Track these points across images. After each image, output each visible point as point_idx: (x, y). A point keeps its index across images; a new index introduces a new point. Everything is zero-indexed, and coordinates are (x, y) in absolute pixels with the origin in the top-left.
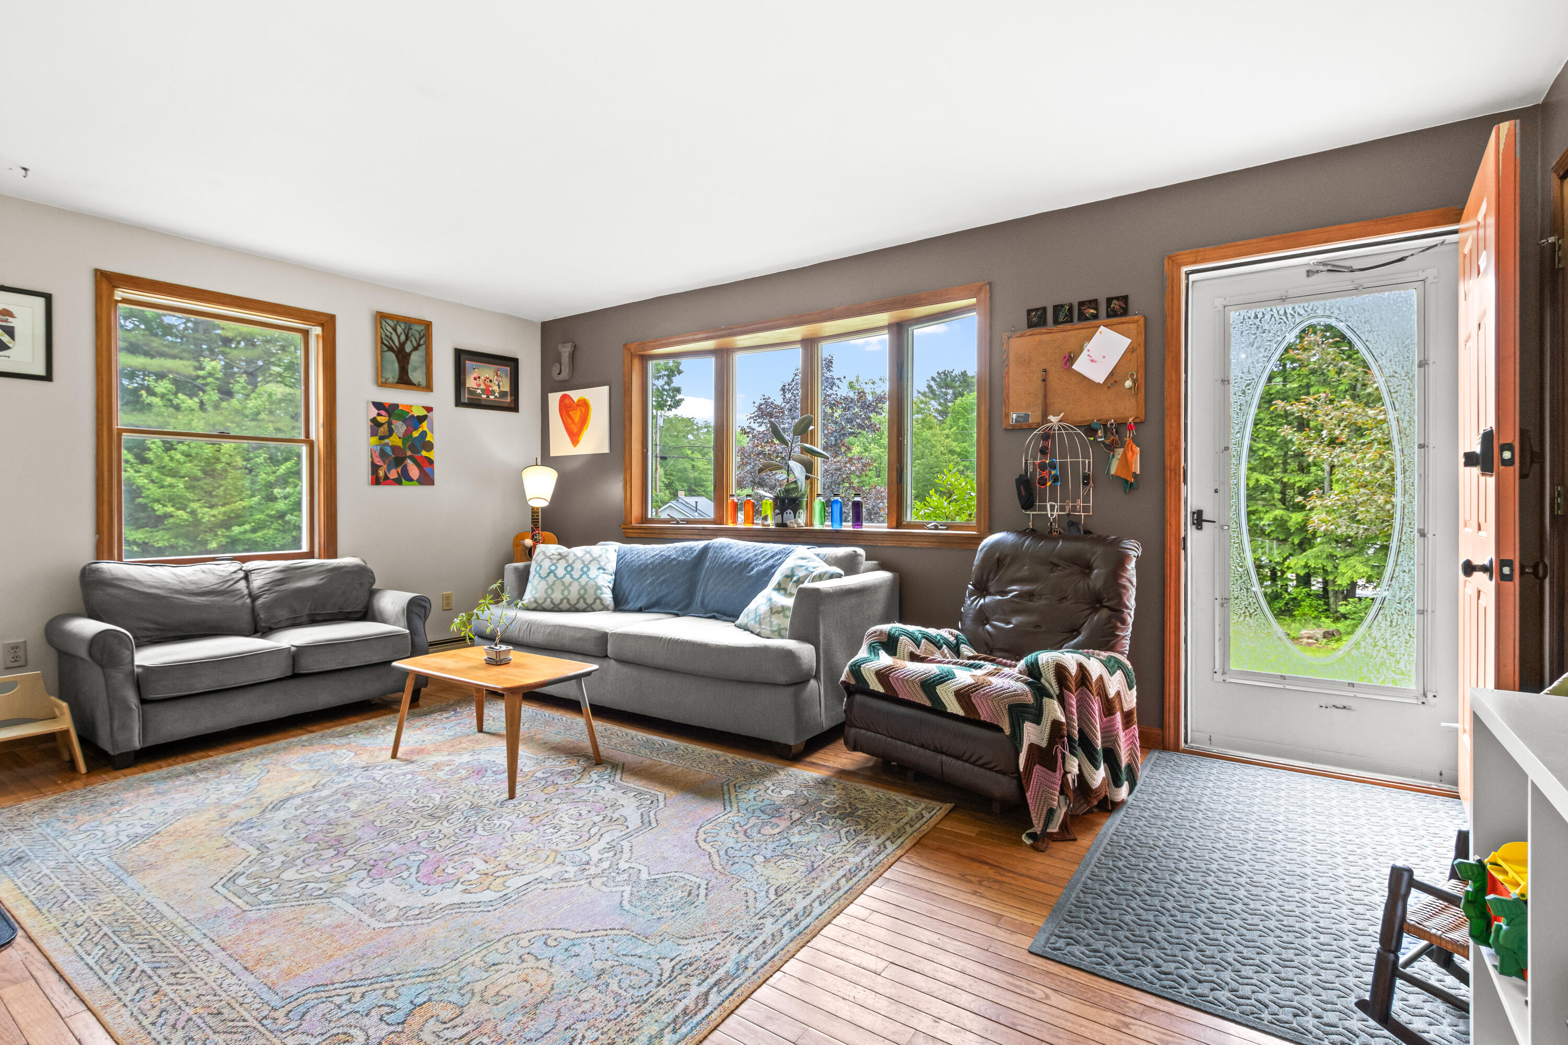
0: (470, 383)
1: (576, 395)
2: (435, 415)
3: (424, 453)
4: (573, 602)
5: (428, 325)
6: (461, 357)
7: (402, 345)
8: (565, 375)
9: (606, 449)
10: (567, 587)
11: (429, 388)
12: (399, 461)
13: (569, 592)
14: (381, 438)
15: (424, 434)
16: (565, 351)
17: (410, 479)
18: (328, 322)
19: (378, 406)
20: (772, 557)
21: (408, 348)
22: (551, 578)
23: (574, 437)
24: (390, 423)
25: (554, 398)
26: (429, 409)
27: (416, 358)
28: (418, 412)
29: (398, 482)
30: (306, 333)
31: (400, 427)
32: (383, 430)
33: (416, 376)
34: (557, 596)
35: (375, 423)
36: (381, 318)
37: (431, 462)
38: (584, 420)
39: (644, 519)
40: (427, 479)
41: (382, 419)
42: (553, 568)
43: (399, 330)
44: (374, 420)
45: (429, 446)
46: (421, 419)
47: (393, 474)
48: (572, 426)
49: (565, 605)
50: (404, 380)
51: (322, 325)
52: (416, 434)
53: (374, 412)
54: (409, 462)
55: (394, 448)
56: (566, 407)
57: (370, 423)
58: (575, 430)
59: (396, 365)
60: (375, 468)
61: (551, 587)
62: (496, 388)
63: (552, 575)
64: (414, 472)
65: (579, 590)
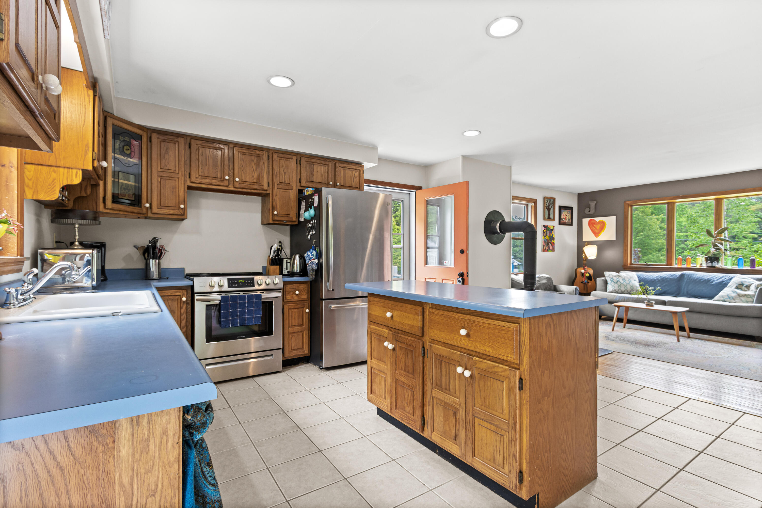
0: (562, 217)
1: (597, 219)
2: (555, 228)
3: (553, 241)
4: (629, 291)
5: (554, 199)
6: (561, 208)
7: (549, 206)
8: (592, 212)
9: (614, 238)
10: (626, 286)
11: (554, 219)
12: (548, 244)
13: (627, 288)
14: (545, 237)
15: (553, 235)
16: (593, 204)
17: (550, 250)
18: (535, 202)
19: (544, 226)
20: (721, 278)
21: (550, 207)
22: (619, 283)
23: (596, 234)
24: (546, 232)
25: (586, 221)
26: (554, 227)
27: (552, 210)
28: (552, 228)
29: (548, 251)
30: (527, 205)
31: (548, 233)
32: (545, 234)
33: (552, 216)
34: (623, 289)
35: (544, 232)
36: (545, 198)
37: (554, 244)
38: (602, 228)
39: (631, 264)
40: (553, 250)
41: (545, 231)
42: (618, 280)
43: (549, 202)
44: (543, 231)
45: (553, 239)
46: (552, 230)
47: (547, 249)
48: (596, 230)
49: (626, 292)
50: (549, 218)
51: (534, 203)
52: (551, 235)
53: (543, 228)
54: (550, 244)
55: (547, 240)
56: (591, 224)
57: (542, 232)
58: (597, 231)
59: (547, 213)
60: (543, 246)
61: (620, 286)
62: (567, 218)
63: (619, 282)
64: (551, 248)
65: (631, 287)
